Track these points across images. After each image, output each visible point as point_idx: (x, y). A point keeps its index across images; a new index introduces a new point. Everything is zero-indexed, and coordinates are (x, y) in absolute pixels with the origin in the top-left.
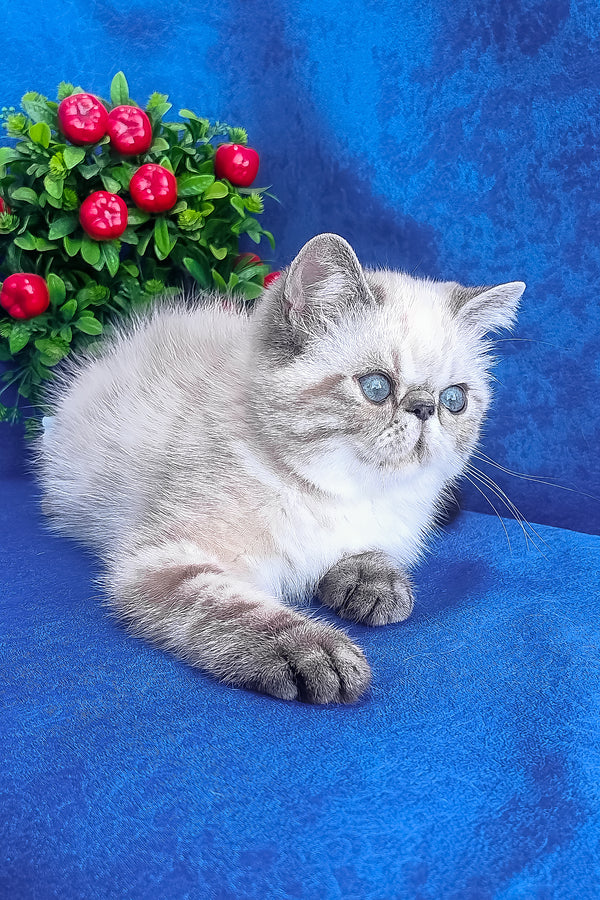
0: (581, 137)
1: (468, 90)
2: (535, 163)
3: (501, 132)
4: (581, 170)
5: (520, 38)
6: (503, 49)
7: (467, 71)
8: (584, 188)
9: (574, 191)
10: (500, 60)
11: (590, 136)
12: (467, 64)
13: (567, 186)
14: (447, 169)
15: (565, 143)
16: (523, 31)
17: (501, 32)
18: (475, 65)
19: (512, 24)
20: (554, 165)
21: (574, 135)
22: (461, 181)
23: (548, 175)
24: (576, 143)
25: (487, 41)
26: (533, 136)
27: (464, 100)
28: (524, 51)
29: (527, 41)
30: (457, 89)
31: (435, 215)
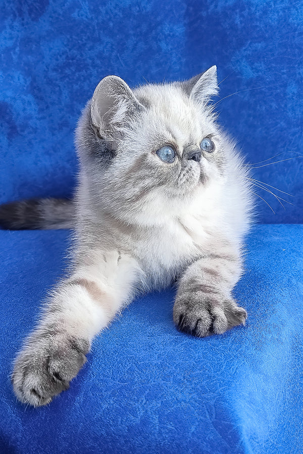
0: (64, 57)
1: (11, 38)
2: (46, 70)
3: (29, 57)
4: (66, 71)
5: (30, 15)
6: (23, 19)
7: (8, 30)
8: (70, 79)
9: (65, 81)
10: (23, 25)
11: (67, 56)
12: (8, 27)
13: (62, 79)
14: (9, 75)
15: (57, 60)
16: (30, 11)
17: (20, 12)
18: (12, 27)
19: (25, 8)
20: (55, 70)
21: (61, 56)
22: (16, 80)
23: (52, 74)
24: (62, 60)
25: (15, 16)
26: (43, 57)
27: (10, 43)
28: (33, 20)
29: (33, 16)
30: (5, 38)
31: (8, 97)
